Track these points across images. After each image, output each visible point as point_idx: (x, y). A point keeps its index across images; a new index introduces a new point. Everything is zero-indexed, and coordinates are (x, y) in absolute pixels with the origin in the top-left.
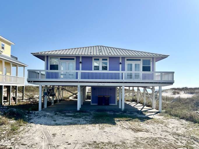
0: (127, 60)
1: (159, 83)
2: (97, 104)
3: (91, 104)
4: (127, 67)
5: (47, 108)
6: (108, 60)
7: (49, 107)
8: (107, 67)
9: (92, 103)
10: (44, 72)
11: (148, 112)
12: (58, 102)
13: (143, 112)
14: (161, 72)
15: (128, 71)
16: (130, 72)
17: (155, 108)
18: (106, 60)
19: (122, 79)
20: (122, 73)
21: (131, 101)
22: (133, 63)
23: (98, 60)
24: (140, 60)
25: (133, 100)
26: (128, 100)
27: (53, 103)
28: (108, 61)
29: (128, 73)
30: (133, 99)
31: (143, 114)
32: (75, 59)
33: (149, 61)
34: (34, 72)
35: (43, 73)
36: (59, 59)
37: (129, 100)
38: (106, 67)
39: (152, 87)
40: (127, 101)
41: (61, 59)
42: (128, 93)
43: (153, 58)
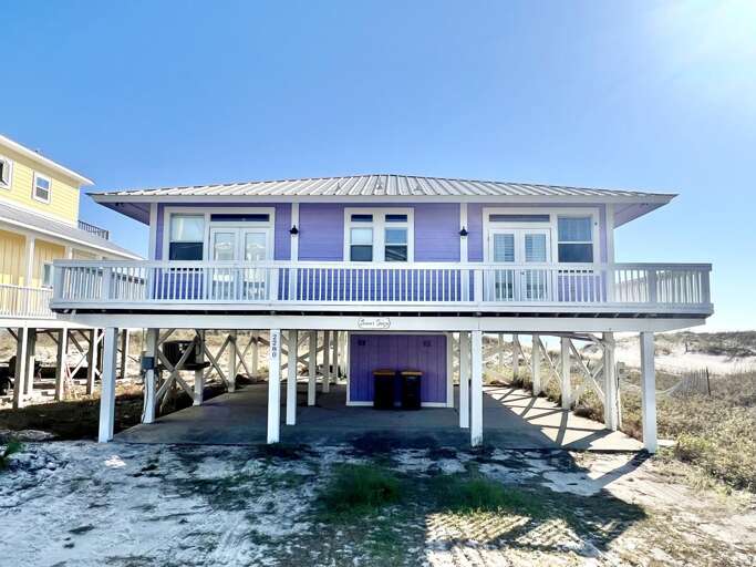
0: (493, 218)
1: (642, 316)
2: (371, 404)
3: (349, 403)
4: (492, 247)
5: (155, 423)
6: (411, 218)
7: (160, 419)
8: (405, 247)
9: (351, 400)
10: (143, 270)
11: (593, 451)
12: (231, 390)
13: (573, 454)
14: (651, 268)
15: (496, 260)
16: (504, 266)
17: (619, 429)
18: (403, 218)
19: (472, 299)
20: (472, 272)
21: (508, 387)
22: (519, 231)
23: (369, 218)
24: (546, 218)
25: (518, 384)
26: (498, 382)
27: (201, 398)
28: (409, 226)
29: (497, 272)
30: (515, 378)
31: (575, 469)
32: (272, 218)
33: (587, 221)
34: (94, 271)
35: (137, 275)
36: (208, 217)
37: (501, 381)
38: (404, 249)
39: (600, 336)
40: (495, 384)
41: (215, 217)
42: (497, 354)
43: (602, 207)
